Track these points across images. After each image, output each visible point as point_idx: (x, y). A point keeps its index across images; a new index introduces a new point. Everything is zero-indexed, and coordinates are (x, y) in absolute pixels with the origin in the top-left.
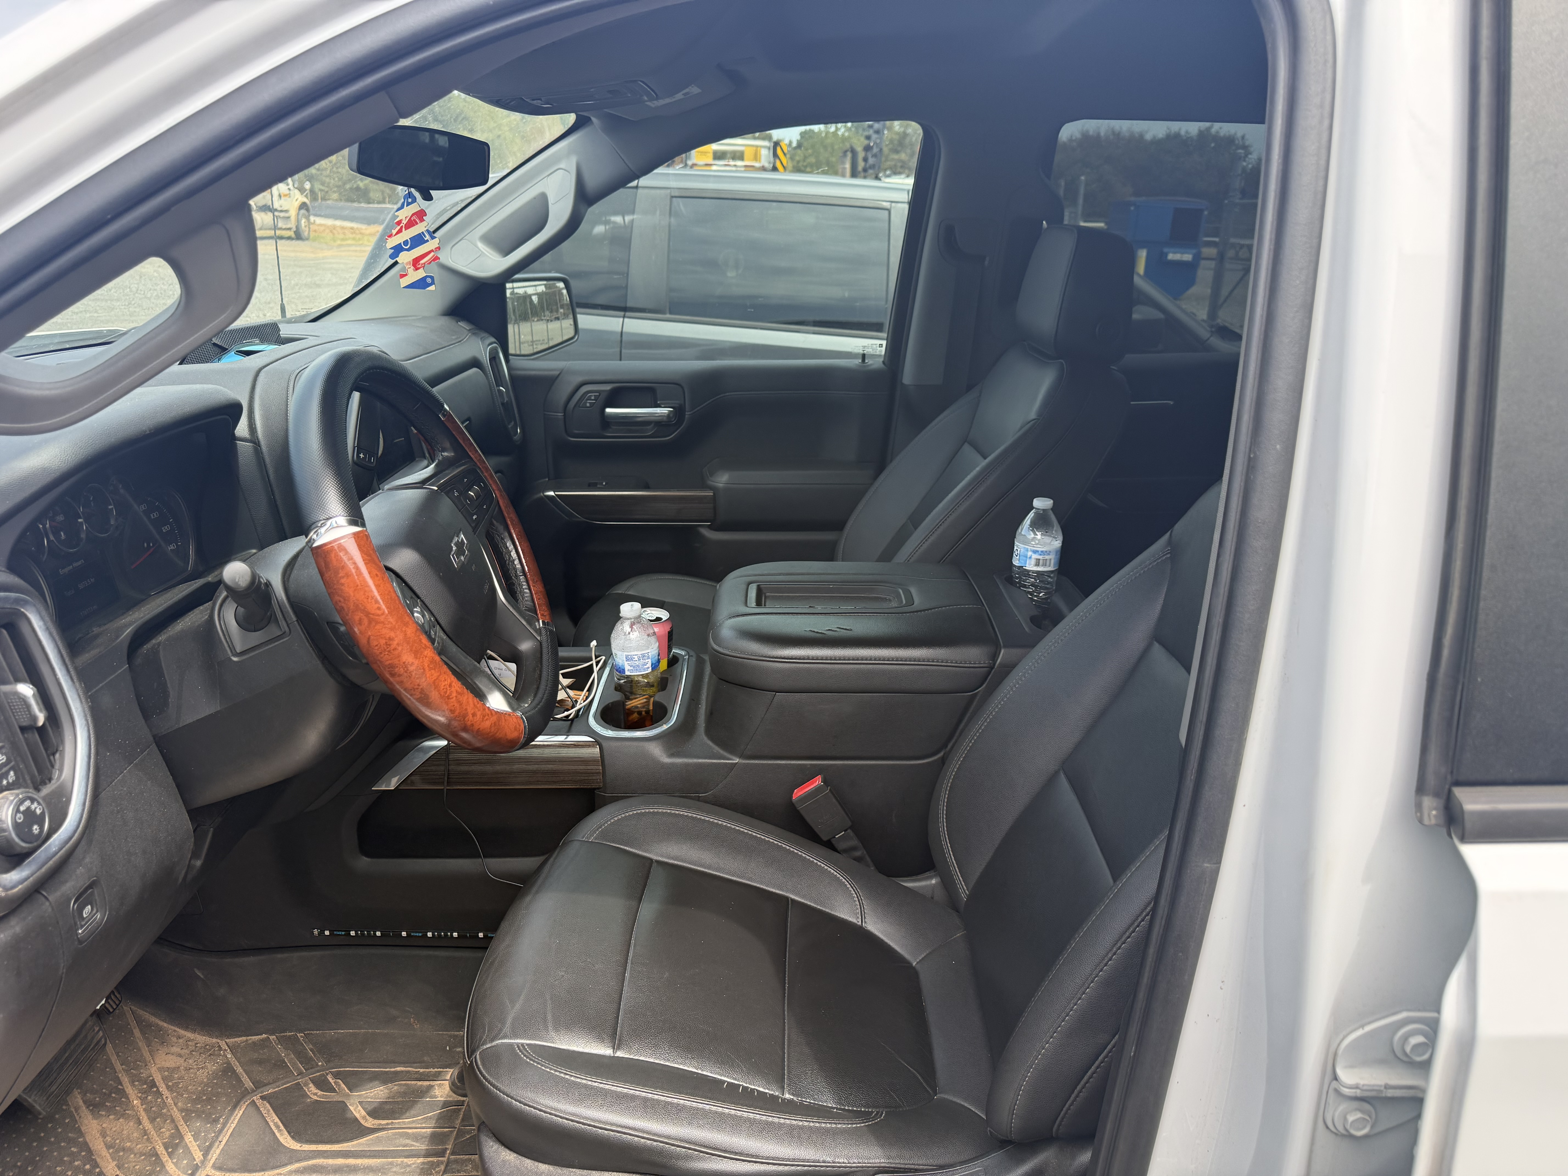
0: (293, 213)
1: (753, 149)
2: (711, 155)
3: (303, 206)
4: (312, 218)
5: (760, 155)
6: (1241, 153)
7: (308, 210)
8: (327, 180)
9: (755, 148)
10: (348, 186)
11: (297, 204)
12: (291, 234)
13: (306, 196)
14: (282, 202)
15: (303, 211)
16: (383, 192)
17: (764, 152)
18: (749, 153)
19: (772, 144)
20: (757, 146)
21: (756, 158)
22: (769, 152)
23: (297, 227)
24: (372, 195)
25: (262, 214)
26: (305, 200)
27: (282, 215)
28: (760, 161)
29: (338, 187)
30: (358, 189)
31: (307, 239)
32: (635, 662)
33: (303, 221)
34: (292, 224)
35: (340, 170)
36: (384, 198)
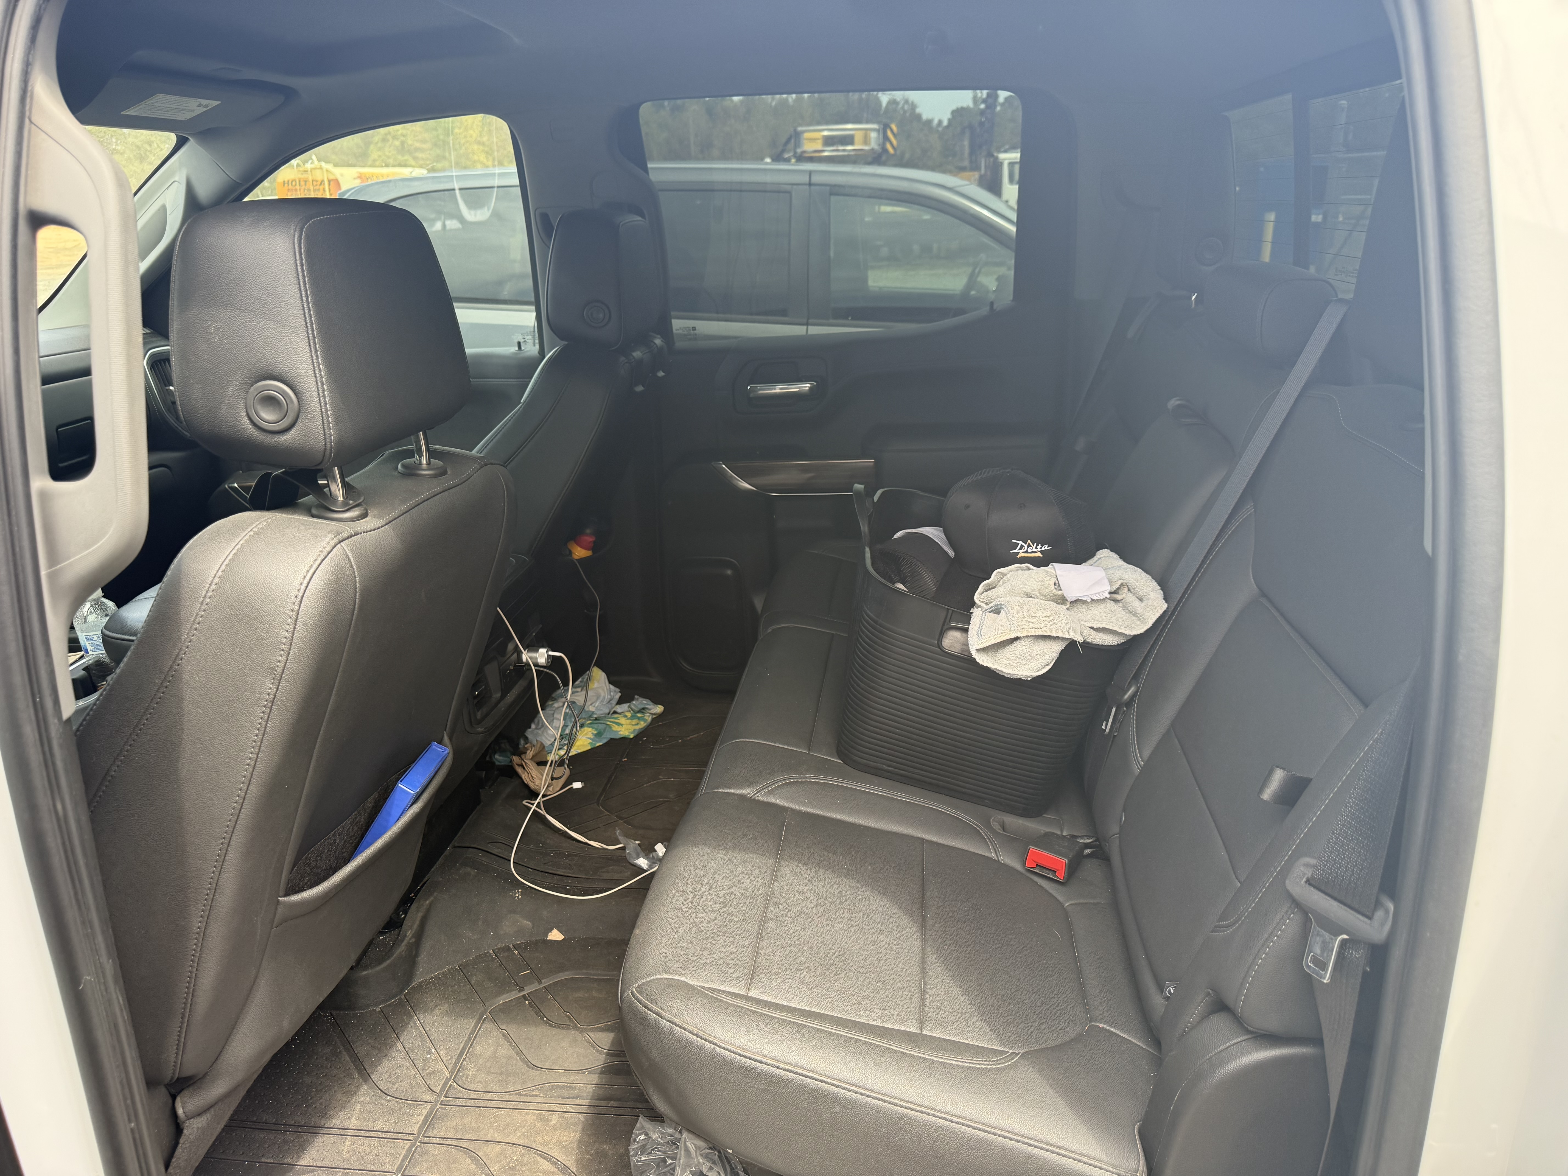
1: (861, 133)
2: (820, 142)
5: (870, 139)
6: (1344, 104)
9: (864, 132)
17: (873, 135)
18: (858, 137)
19: (882, 126)
20: (866, 130)
21: (866, 141)
22: (879, 134)
28: (869, 144)
32: (95, 642)
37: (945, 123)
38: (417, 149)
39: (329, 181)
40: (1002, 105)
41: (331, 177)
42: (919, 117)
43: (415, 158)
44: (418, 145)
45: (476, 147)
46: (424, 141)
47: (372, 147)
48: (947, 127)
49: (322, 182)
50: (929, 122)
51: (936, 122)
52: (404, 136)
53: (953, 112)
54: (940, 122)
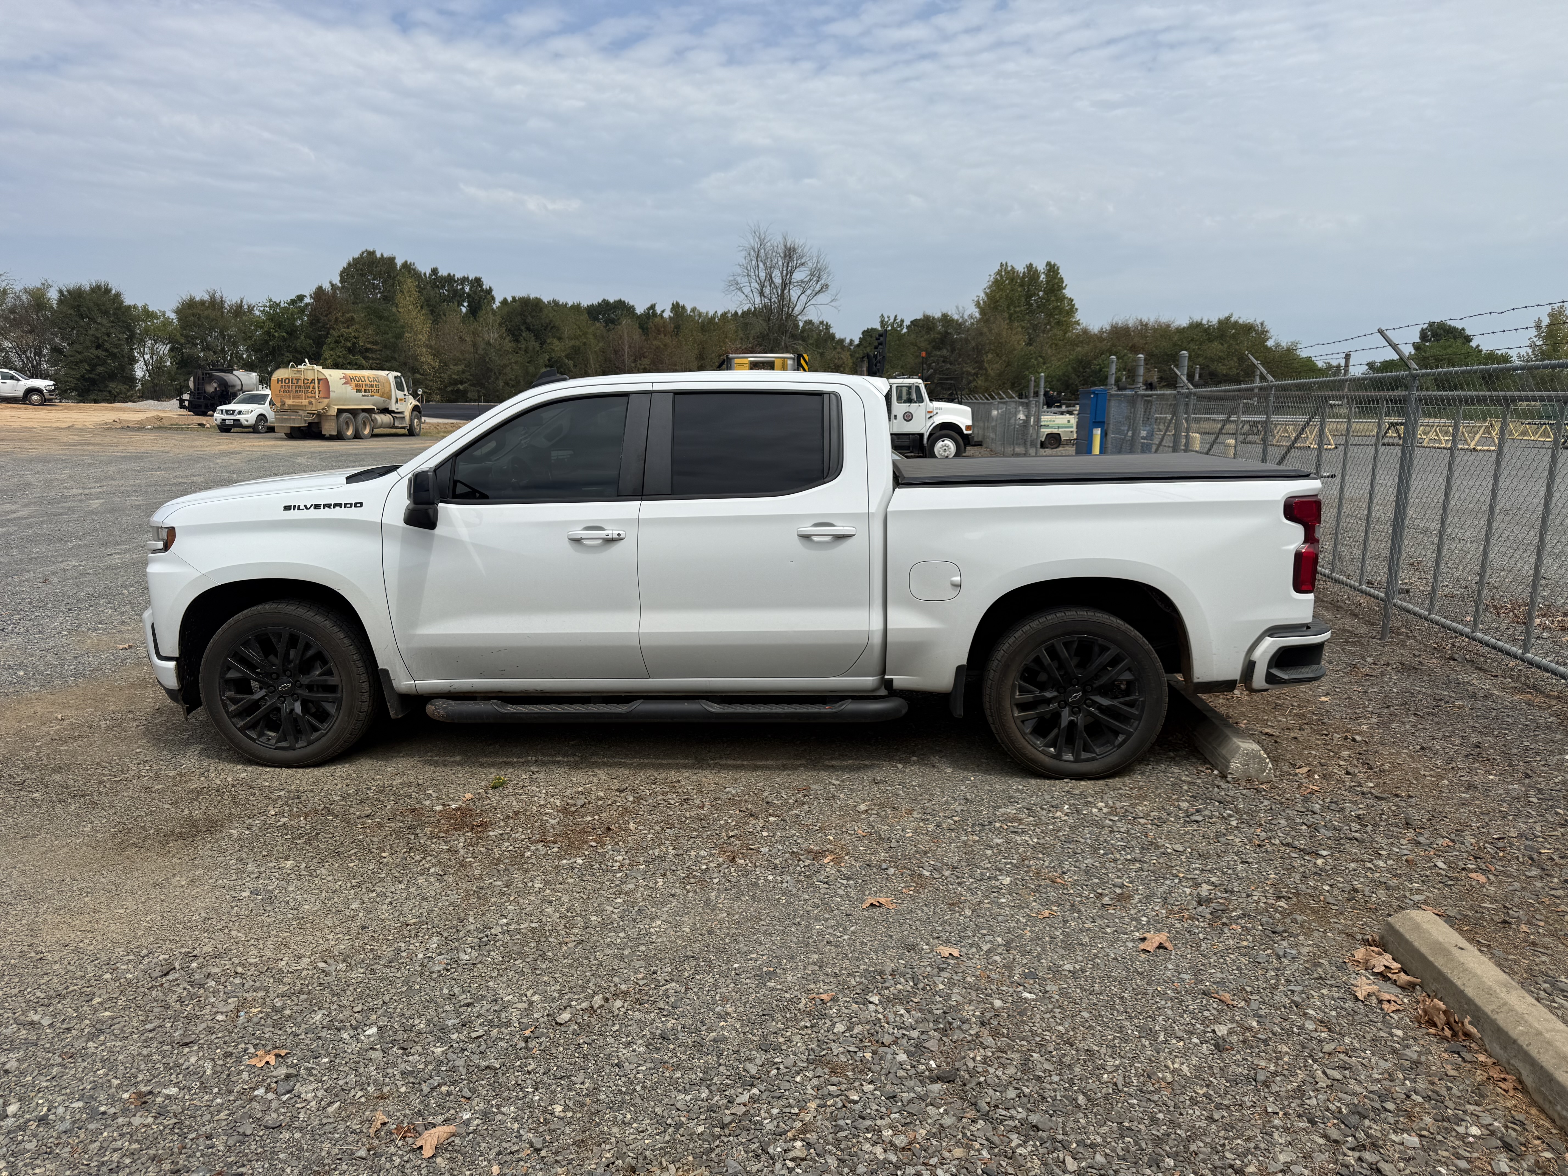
0: (407, 414)
3: (415, 408)
4: (423, 419)
7: (420, 412)
8: (431, 383)
10: (449, 389)
11: (411, 407)
12: (406, 431)
13: (418, 401)
14: (399, 405)
15: (415, 413)
16: (478, 392)
23: (410, 426)
24: (469, 395)
25: (382, 416)
26: (417, 403)
27: (397, 415)
29: (439, 389)
30: (458, 391)
31: (418, 435)
33: (416, 421)
34: (407, 423)
35: (442, 375)
36: (480, 397)
37: (857, 342)
38: (367, 350)
39: (319, 380)
40: (908, 327)
41: (321, 377)
42: (832, 337)
43: (365, 358)
44: (369, 346)
45: (424, 350)
46: (375, 343)
47: (325, 347)
48: (858, 345)
49: (313, 380)
50: (842, 341)
51: (848, 341)
52: (356, 338)
53: (863, 333)
54: (851, 341)
